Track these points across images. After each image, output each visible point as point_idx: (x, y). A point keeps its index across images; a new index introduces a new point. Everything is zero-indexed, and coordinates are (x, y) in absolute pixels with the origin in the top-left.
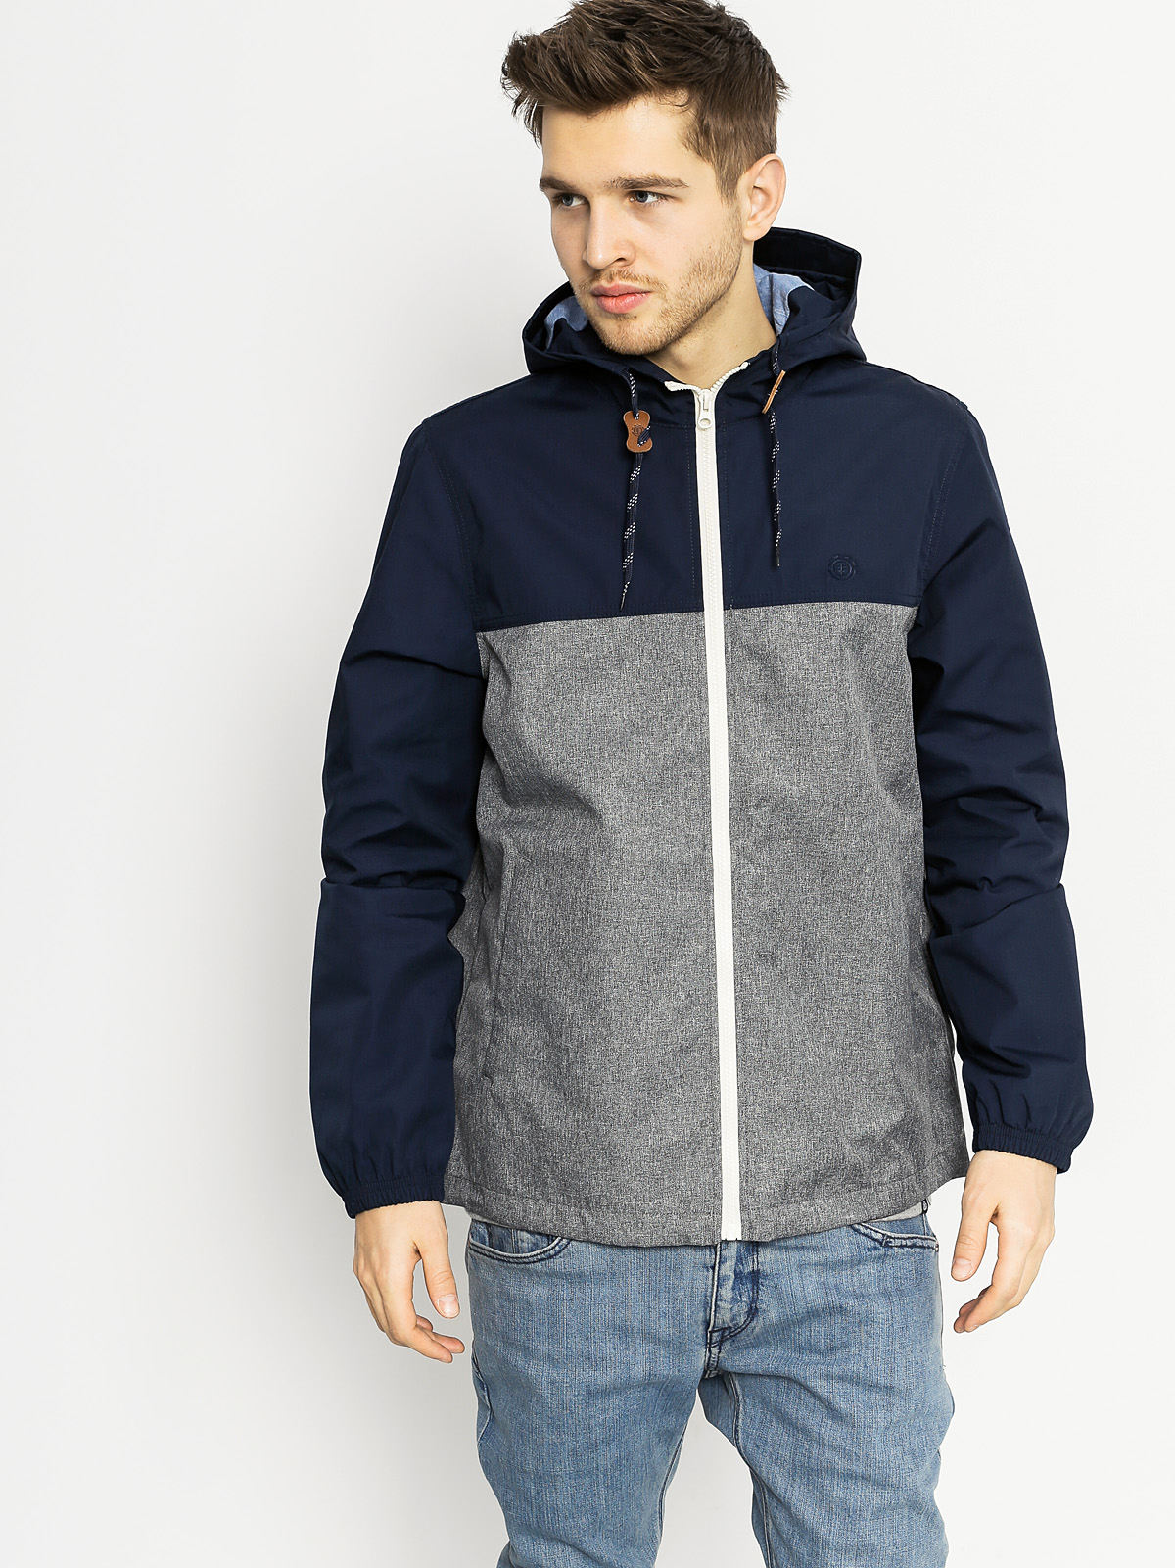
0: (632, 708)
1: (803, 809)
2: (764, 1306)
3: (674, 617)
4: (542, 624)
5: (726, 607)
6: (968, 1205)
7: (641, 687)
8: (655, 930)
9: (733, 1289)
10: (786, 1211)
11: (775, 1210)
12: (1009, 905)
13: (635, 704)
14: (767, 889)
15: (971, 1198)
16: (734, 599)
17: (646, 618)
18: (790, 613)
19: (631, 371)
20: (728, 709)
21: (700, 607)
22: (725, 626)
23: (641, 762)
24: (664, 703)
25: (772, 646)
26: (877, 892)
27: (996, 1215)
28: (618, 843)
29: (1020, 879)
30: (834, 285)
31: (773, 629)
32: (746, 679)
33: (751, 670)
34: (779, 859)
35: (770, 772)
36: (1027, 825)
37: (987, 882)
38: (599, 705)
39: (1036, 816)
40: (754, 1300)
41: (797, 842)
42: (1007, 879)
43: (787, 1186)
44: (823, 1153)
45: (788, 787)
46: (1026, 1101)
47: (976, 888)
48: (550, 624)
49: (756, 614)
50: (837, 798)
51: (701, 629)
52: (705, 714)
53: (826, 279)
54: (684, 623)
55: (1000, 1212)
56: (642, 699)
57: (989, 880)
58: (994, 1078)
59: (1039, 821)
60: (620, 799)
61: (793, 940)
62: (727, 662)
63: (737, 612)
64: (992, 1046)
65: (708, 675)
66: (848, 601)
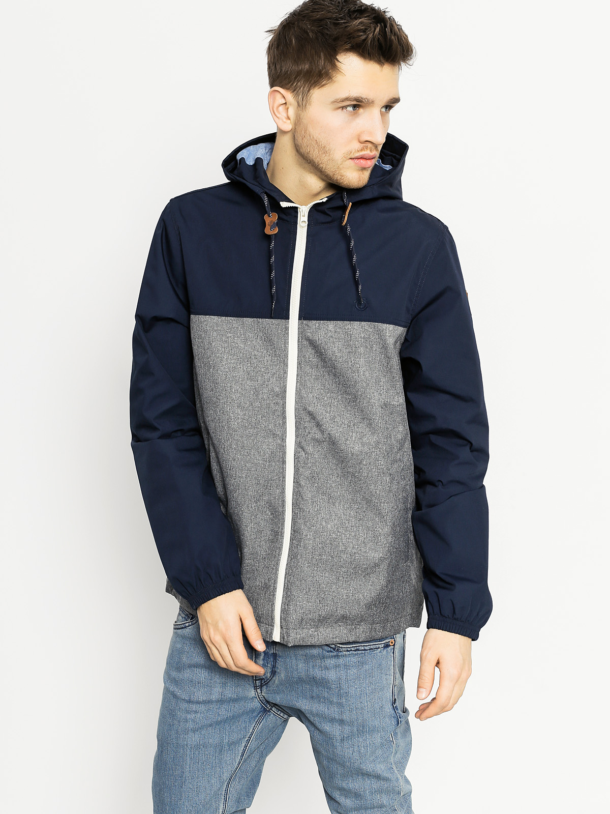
0: (249, 365)
1: (332, 426)
2: (278, 670)
3: (274, 321)
4: (208, 316)
5: (300, 319)
6: (423, 658)
7: (255, 355)
8: (254, 482)
9: (263, 660)
10: (301, 632)
11: (295, 631)
12: (451, 497)
13: (250, 363)
14: (310, 465)
15: (424, 654)
16: (304, 315)
17: (260, 320)
18: (331, 325)
19: (266, 193)
20: (297, 371)
21: (288, 318)
22: (299, 328)
23: (251, 396)
24: (266, 364)
25: (320, 342)
26: (370, 475)
27: (438, 664)
28: (236, 436)
29: (459, 482)
30: (395, 159)
31: (322, 333)
32: (307, 356)
33: (310, 353)
34: (319, 451)
35: (316, 405)
36: (465, 453)
37: (440, 483)
38: (233, 362)
39: (470, 449)
40: (274, 667)
41: (329, 444)
42: (452, 481)
43: (302, 620)
44: (324, 606)
45: (324, 413)
46: (453, 603)
47: (435, 486)
48: (212, 317)
49: (314, 324)
50: (349, 422)
51: (287, 329)
52: (286, 372)
53: (391, 155)
54: (278, 325)
55: (440, 661)
56: (255, 361)
57: (441, 482)
58: (437, 590)
59: (471, 451)
60: (238, 414)
61: (323, 494)
62: (298, 347)
63: (305, 322)
64: (438, 572)
65: (289, 352)
66: (362, 321)
